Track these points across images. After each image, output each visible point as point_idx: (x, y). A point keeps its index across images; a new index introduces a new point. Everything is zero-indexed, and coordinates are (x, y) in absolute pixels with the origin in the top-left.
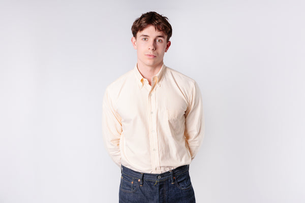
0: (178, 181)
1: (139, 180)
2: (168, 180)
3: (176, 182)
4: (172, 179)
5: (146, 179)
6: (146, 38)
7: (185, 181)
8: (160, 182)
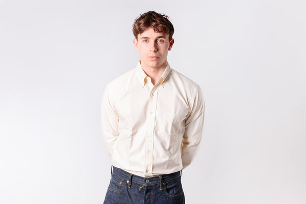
0: (167, 187)
1: (128, 182)
2: (156, 185)
3: (165, 188)
4: (160, 185)
5: (134, 180)
6: (146, 40)
7: (175, 188)
8: (148, 187)
